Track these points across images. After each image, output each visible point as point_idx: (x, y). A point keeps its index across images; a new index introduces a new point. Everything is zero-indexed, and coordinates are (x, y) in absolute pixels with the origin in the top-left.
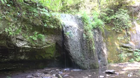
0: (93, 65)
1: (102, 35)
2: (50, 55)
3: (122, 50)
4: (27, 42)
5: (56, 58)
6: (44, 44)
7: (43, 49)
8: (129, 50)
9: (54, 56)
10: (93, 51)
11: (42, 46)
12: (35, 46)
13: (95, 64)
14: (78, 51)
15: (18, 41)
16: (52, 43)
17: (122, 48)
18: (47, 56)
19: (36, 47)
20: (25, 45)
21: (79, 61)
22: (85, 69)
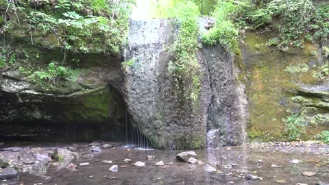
0: (185, 140)
1: (235, 62)
2: (98, 113)
3: (299, 105)
4: (30, 82)
5: (118, 120)
6: (74, 87)
7: (72, 97)
8: (322, 103)
9: (110, 116)
10: (189, 103)
11: (71, 93)
12: (49, 92)
13: (191, 138)
14: (150, 102)
15: (7, 80)
16: (96, 87)
17: (297, 97)
18: (92, 115)
19: (53, 93)
20: (25, 89)
21: (149, 128)
22: (160, 149)
